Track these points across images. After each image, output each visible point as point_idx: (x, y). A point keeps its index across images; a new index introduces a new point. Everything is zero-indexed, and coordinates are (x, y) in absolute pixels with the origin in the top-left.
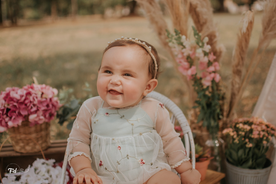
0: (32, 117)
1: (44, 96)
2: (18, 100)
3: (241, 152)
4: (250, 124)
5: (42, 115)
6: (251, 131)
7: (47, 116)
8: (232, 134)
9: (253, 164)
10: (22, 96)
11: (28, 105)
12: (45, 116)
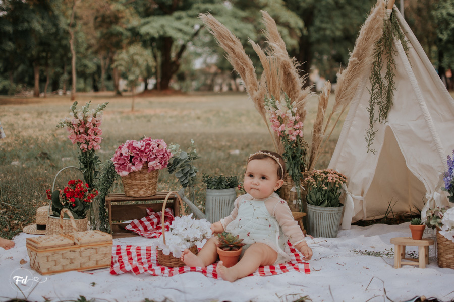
0: (151, 164)
1: (160, 147)
2: (140, 150)
3: (319, 194)
4: (326, 173)
5: (159, 162)
6: (327, 178)
7: (163, 163)
8: (311, 181)
9: (328, 204)
10: (142, 147)
11: (148, 153)
12: (161, 164)
